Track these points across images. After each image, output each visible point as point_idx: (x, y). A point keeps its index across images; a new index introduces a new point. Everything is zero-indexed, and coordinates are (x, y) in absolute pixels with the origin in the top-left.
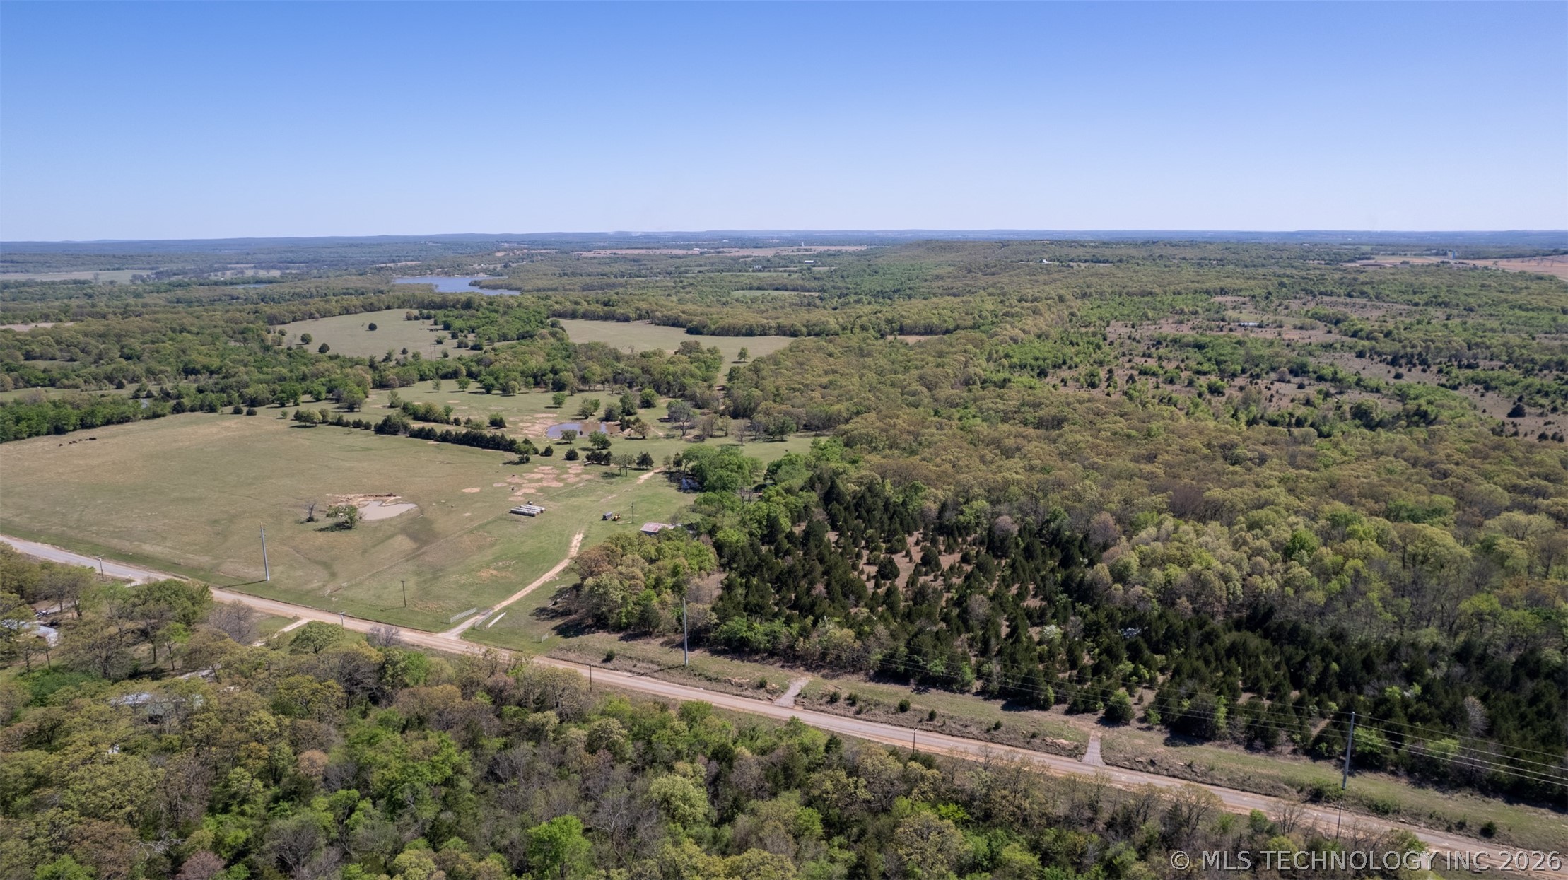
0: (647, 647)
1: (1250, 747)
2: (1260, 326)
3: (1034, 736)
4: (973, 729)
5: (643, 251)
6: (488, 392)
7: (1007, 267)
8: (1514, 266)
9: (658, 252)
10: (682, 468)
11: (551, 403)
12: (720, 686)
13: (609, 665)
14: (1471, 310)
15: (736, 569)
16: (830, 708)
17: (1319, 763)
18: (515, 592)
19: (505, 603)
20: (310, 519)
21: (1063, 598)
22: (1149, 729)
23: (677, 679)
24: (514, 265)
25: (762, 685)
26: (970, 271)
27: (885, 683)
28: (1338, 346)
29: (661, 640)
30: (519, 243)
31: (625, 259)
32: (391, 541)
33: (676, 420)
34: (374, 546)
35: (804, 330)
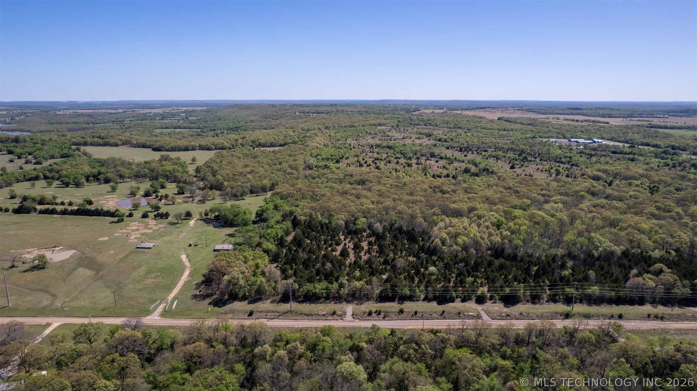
0: (264, 305)
1: (534, 303)
2: (404, 138)
3: (459, 313)
4: (434, 315)
5: (91, 111)
6: (67, 186)
7: (282, 116)
8: (471, 113)
9: (100, 111)
10: (209, 217)
11: (110, 190)
12: (314, 317)
13: (252, 317)
14: (469, 130)
15: (281, 262)
16: (370, 318)
17: (557, 304)
18: (173, 289)
19: (172, 295)
20: (13, 266)
21: (423, 255)
22: (495, 303)
23: (291, 317)
24: (17, 118)
25: (334, 313)
26: (266, 118)
27: (385, 302)
28: (438, 145)
29: (270, 301)
30: (10, 106)
31: (82, 115)
32: (76, 272)
33: (183, 193)
34: (68, 276)
35: (213, 147)
